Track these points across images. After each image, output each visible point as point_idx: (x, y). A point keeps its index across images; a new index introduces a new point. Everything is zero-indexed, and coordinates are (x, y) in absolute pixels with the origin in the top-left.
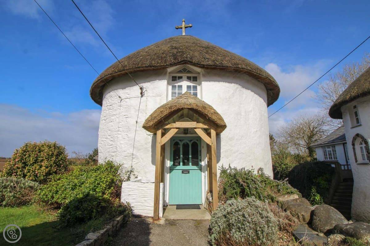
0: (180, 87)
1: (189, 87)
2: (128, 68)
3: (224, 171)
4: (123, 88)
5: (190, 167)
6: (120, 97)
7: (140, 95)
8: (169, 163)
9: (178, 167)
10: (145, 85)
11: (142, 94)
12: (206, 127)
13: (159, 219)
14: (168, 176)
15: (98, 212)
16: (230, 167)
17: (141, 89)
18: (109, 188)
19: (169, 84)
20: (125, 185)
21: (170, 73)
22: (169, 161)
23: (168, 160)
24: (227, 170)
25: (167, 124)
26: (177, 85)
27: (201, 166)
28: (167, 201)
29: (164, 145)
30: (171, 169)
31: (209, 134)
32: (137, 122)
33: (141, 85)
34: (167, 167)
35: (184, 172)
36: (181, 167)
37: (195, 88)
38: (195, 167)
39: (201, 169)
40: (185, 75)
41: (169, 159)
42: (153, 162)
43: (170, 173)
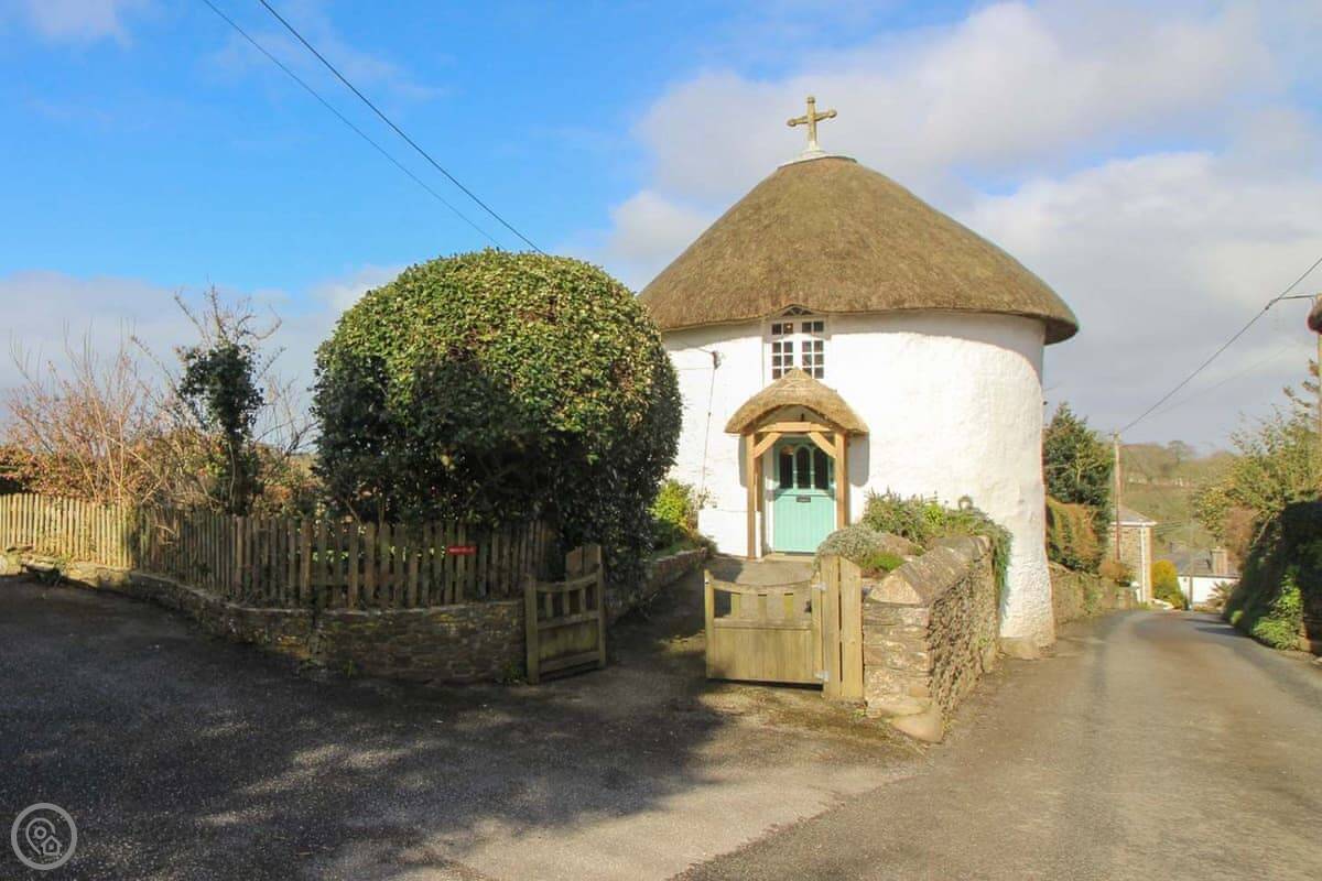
0: (789, 347)
1: (806, 345)
2: (688, 323)
3: (874, 500)
5: (812, 491)
7: (713, 366)
8: (771, 484)
9: (789, 492)
10: (722, 347)
11: (716, 365)
12: (827, 429)
13: (755, 558)
14: (770, 506)
16: (888, 492)
17: (714, 354)
19: (765, 341)
20: (701, 514)
22: (771, 481)
23: (769, 478)
24: (883, 497)
25: (762, 426)
26: (783, 341)
27: (833, 490)
28: (771, 545)
29: (762, 455)
30: (776, 495)
31: (831, 440)
32: (710, 414)
33: (713, 347)
34: (768, 491)
35: (800, 499)
36: (795, 490)
37: (819, 345)
38: (821, 492)
39: (832, 496)
40: (798, 322)
41: (771, 476)
42: (744, 482)
43: (774, 500)
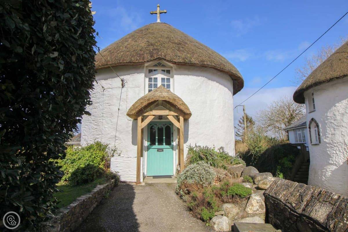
0: (156, 79)
1: (163, 79)
2: (111, 63)
3: (191, 149)
4: (106, 79)
5: (164, 146)
6: (103, 87)
7: (121, 86)
8: (146, 143)
9: (154, 147)
10: (125, 77)
11: (123, 86)
12: (176, 114)
13: (140, 183)
14: (145, 154)
15: (97, 176)
16: (196, 146)
17: (122, 81)
18: (102, 161)
19: (146, 76)
20: (113, 160)
21: (147, 67)
22: (146, 142)
23: (145, 140)
24: (194, 148)
25: (146, 112)
26: (153, 77)
27: (173, 145)
28: (145, 174)
29: (143, 129)
30: (148, 148)
31: (179, 120)
32: (119, 109)
33: (122, 77)
34: (145, 147)
35: (159, 150)
36: (157, 146)
37: (168, 80)
38: (168, 147)
39: (172, 148)
40: (160, 69)
41: (147, 140)
42: (134, 143)
43: (147, 151)
